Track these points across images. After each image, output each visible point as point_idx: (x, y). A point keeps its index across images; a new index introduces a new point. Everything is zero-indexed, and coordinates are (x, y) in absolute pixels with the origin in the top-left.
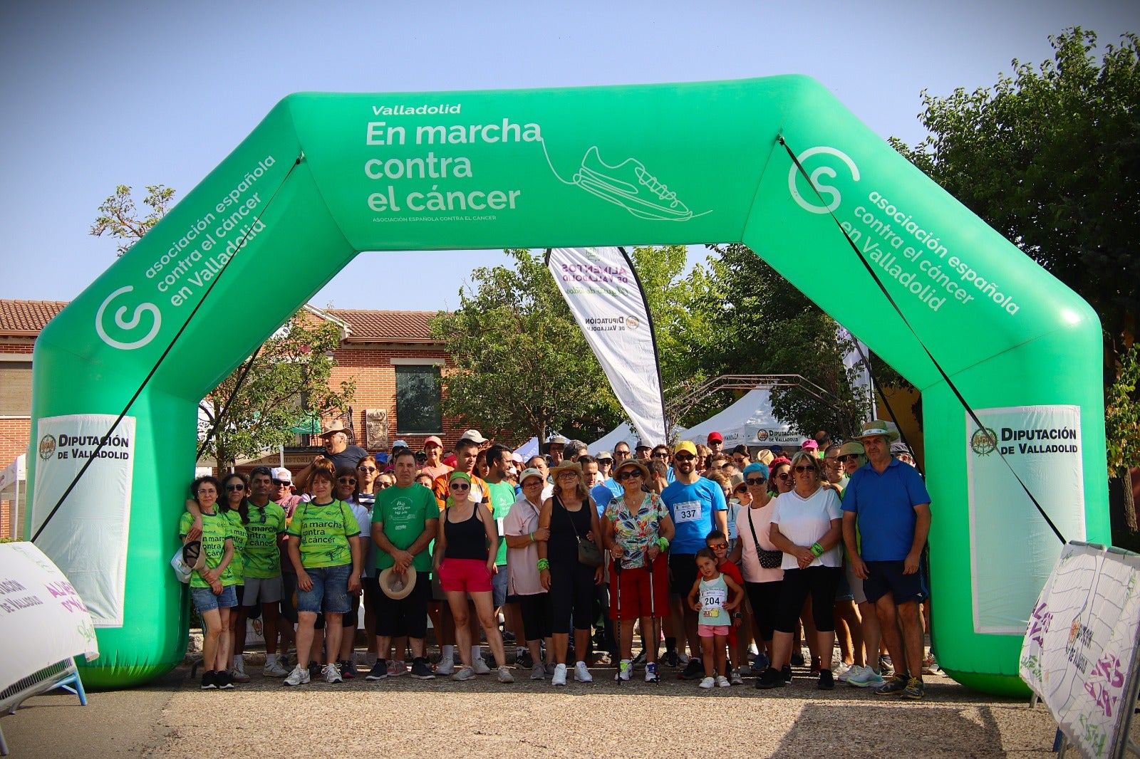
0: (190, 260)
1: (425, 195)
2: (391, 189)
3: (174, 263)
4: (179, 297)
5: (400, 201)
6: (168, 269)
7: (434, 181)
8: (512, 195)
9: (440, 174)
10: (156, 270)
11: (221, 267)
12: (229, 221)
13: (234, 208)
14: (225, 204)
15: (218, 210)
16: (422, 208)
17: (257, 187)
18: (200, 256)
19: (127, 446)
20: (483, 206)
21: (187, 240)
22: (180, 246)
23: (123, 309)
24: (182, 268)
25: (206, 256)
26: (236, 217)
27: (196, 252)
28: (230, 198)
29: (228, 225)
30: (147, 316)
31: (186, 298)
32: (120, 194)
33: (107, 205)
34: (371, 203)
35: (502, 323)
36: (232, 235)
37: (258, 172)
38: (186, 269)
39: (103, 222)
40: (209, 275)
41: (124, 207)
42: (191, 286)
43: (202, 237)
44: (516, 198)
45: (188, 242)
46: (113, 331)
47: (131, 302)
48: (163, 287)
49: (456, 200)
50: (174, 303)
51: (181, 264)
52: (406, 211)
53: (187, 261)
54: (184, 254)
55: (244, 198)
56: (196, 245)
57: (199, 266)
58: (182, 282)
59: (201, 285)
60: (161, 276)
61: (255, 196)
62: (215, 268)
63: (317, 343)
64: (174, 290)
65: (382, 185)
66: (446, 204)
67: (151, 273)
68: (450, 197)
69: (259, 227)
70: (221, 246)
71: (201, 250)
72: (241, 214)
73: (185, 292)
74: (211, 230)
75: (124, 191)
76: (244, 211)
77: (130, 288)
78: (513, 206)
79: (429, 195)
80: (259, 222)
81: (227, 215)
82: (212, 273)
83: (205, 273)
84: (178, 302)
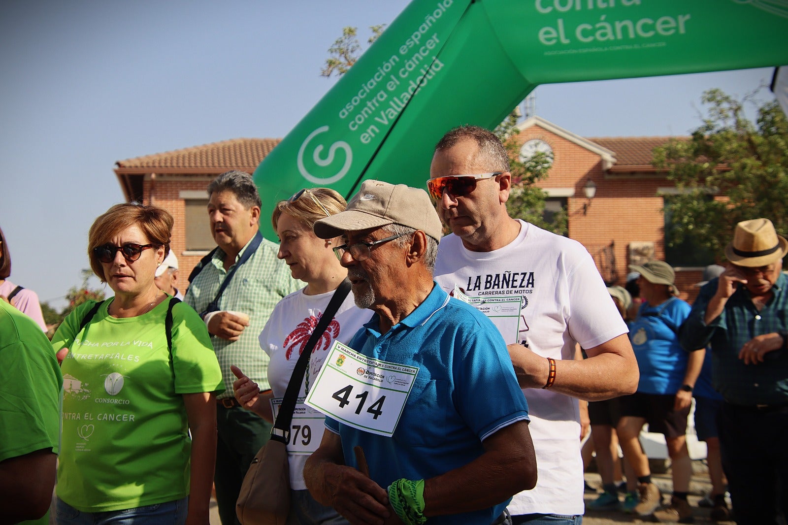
0: (377, 101)
1: (593, 24)
2: (560, 22)
3: (363, 104)
4: (367, 135)
5: (570, 34)
6: (358, 110)
7: (603, 11)
8: (682, 19)
9: (608, 4)
10: (347, 110)
11: (403, 106)
12: (410, 62)
13: (415, 49)
14: (408, 46)
15: (402, 52)
16: (590, 39)
17: (437, 28)
18: (385, 96)
20: (651, 34)
21: (374, 82)
22: (368, 88)
23: (320, 148)
24: (370, 108)
25: (391, 95)
26: (417, 58)
27: (382, 92)
28: (412, 40)
29: (410, 66)
30: (340, 152)
31: (373, 136)
32: (347, 35)
33: (335, 47)
34: (542, 37)
36: (413, 76)
37: (438, 14)
38: (373, 109)
39: (331, 63)
40: (393, 113)
41: (350, 48)
42: (378, 125)
43: (387, 79)
44: (686, 23)
45: (375, 84)
46: (312, 168)
47: (325, 140)
48: (354, 126)
49: (625, 29)
50: (363, 141)
51: (369, 104)
52: (575, 43)
53: (374, 101)
54: (372, 95)
55: (425, 39)
56: (382, 86)
57: (385, 106)
58: (369, 122)
59: (386, 122)
60: (352, 116)
61: (434, 37)
62: (399, 106)
63: (529, 174)
64: (363, 128)
65: (551, 20)
66: (614, 33)
67: (343, 114)
68: (618, 26)
69: (437, 66)
70: (403, 87)
71: (386, 91)
72: (421, 55)
73: (373, 131)
74: (395, 71)
75: (351, 32)
76: (424, 51)
77: (325, 129)
78: (682, 31)
79: (598, 25)
80: (437, 62)
81: (409, 56)
82: (396, 111)
83: (389, 112)
84: (367, 140)
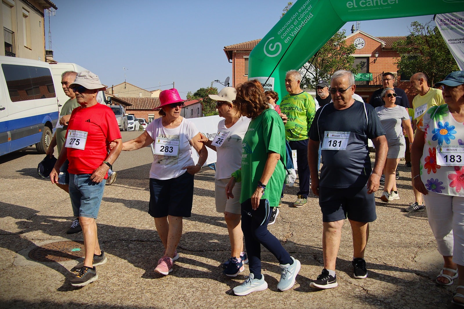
0: (290, 28)
3: (286, 29)
4: (287, 40)
6: (284, 32)
10: (280, 32)
13: (304, 10)
14: (301, 9)
15: (299, 11)
17: (311, 3)
18: (293, 27)
19: (272, 86)
22: (288, 24)
23: (271, 44)
25: (295, 26)
26: (304, 13)
27: (292, 25)
28: (303, 7)
29: (302, 16)
30: (278, 46)
31: (289, 40)
36: (303, 19)
38: (289, 31)
40: (296, 32)
42: (290, 37)
43: (294, 21)
45: (290, 22)
46: (269, 52)
47: (273, 42)
48: (282, 37)
50: (285, 42)
51: (288, 29)
54: (289, 26)
55: (307, 6)
56: (292, 23)
57: (293, 30)
58: (288, 35)
59: (293, 36)
60: (282, 34)
61: (310, 6)
62: (298, 30)
64: (285, 38)
67: (279, 33)
69: (311, 16)
70: (299, 23)
71: (294, 25)
73: (289, 38)
74: (297, 18)
76: (307, 11)
77: (273, 38)
80: (311, 14)
81: (301, 13)
82: (297, 32)
83: (295, 32)
84: (287, 42)
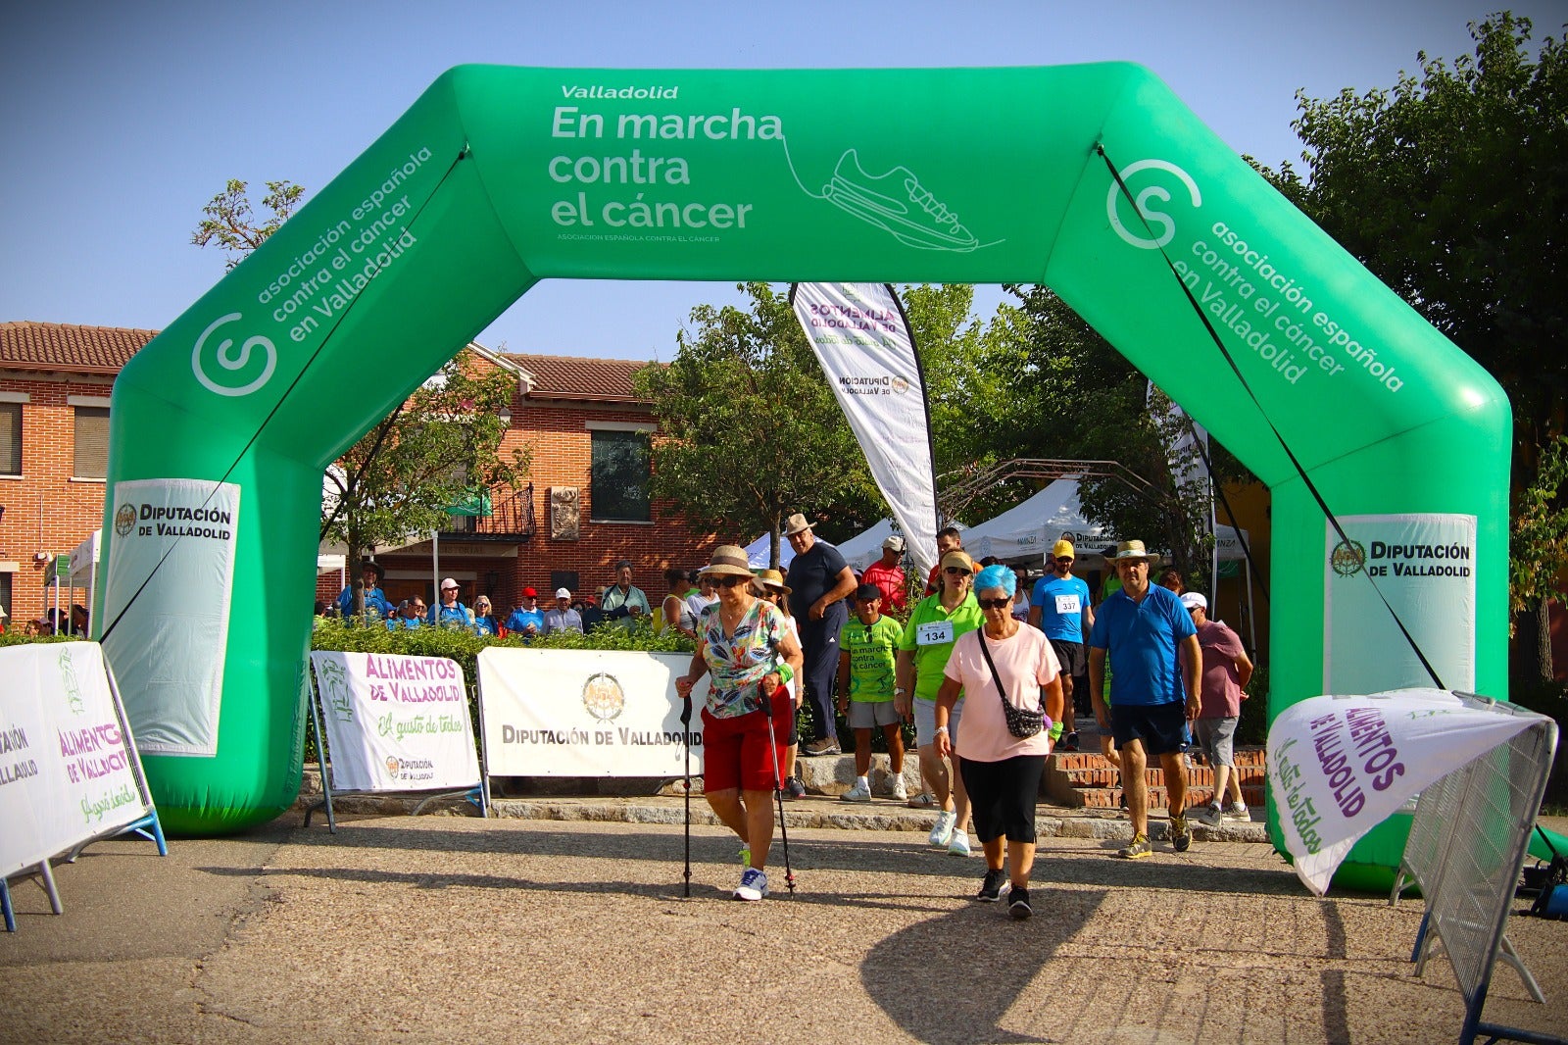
0: (317, 282)
1: (627, 205)
2: (582, 196)
3: (295, 285)
4: (301, 330)
5: (594, 212)
6: (288, 293)
7: (640, 188)
8: (742, 210)
9: (647, 179)
10: (271, 293)
11: (358, 291)
12: (369, 232)
13: (376, 215)
14: (365, 210)
15: (355, 217)
16: (622, 223)
17: (407, 188)
18: (330, 276)
19: (228, 522)
20: (702, 224)
21: (313, 255)
22: (304, 263)
23: (228, 343)
24: (305, 291)
25: (338, 276)
26: (378, 227)
27: (325, 271)
28: (371, 201)
29: (368, 238)
30: (259, 353)
31: (310, 331)
32: (232, 191)
33: (214, 205)
34: (555, 214)
35: (728, 379)
36: (372, 250)
37: (410, 169)
38: (311, 293)
39: (208, 227)
40: (341, 301)
41: (236, 208)
42: (317, 316)
43: (333, 252)
44: (746, 214)
45: (314, 258)
46: (214, 371)
47: (236, 333)
48: (280, 315)
49: (668, 214)
50: (294, 337)
51: (305, 286)
52: (600, 226)
53: (312, 282)
54: (309, 274)
55: (390, 201)
56: (325, 261)
57: (328, 290)
58: (305, 309)
59: (330, 314)
60: (278, 301)
61: (404, 200)
62: (349, 293)
63: (484, 397)
64: (295, 320)
65: (570, 192)
66: (654, 218)
67: (265, 297)
68: (660, 209)
69: (407, 240)
70: (357, 265)
71: (332, 270)
72: (385, 223)
73: (309, 323)
74: (345, 242)
75: (237, 188)
76: (389, 219)
77: (237, 316)
78: (742, 224)
79: (632, 207)
80: (407, 234)
81: (366, 223)
82: (345, 298)
83: (335, 299)
84: (300, 337)
